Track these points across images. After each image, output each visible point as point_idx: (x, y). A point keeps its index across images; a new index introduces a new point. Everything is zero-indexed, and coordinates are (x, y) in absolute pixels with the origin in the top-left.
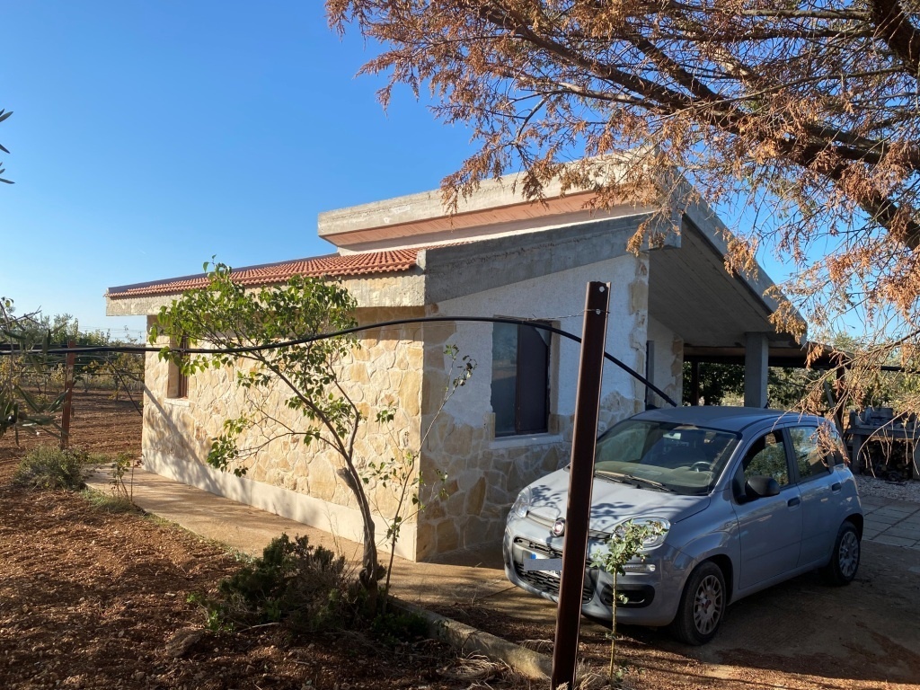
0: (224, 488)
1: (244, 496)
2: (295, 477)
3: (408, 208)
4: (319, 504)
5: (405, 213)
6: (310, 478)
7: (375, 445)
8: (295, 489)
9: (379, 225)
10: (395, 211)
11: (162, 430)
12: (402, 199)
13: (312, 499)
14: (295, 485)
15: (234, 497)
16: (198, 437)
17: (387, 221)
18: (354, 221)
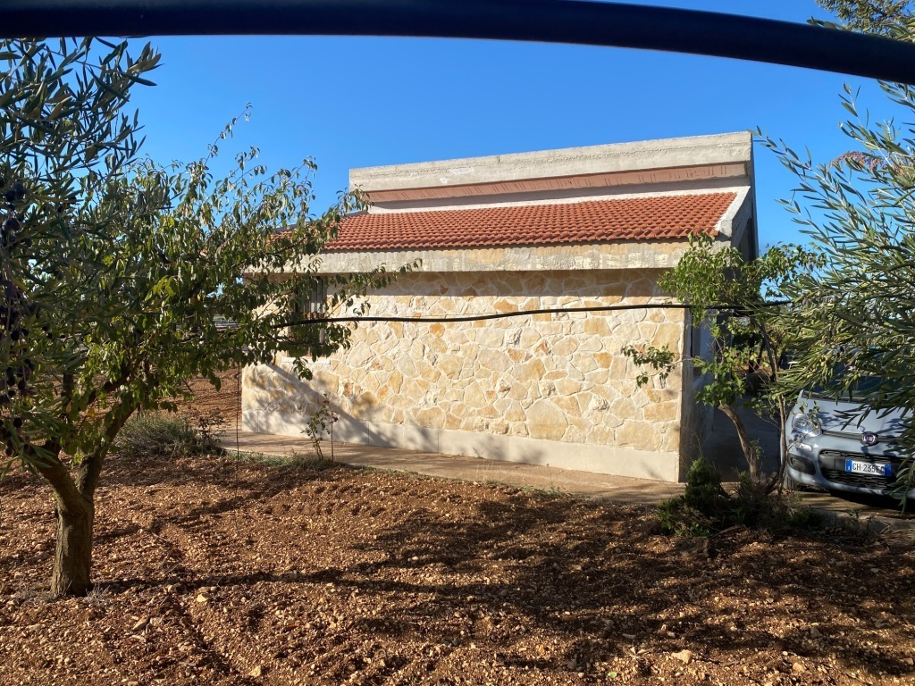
0: (394, 440)
1: (428, 445)
2: (506, 422)
3: (472, 170)
4: (544, 444)
5: (468, 175)
6: (527, 422)
7: (621, 389)
8: (506, 432)
9: (435, 185)
10: (454, 172)
11: (280, 389)
12: (463, 161)
13: (532, 440)
14: (507, 430)
15: (411, 447)
16: (346, 393)
17: (444, 182)
18: (401, 179)
